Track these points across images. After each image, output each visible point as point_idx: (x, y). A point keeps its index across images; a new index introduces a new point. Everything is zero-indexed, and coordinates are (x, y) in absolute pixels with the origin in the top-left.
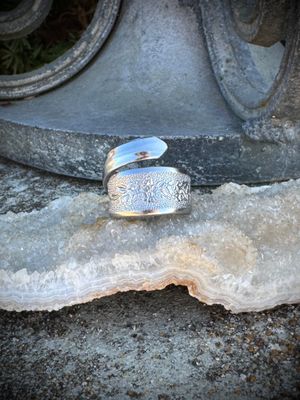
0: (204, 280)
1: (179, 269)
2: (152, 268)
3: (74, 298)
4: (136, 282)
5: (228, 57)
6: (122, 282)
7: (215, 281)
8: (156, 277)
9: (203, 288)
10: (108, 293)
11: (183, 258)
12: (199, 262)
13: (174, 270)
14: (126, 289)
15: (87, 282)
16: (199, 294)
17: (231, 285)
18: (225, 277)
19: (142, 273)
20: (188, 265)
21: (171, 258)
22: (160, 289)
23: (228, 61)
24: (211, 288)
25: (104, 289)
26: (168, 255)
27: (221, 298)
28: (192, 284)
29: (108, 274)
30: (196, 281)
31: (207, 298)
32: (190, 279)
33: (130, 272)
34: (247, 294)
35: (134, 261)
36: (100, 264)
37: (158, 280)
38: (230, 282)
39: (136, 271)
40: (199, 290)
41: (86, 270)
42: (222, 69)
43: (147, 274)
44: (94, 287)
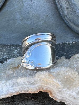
0: (55, 90)
1: (43, 85)
2: (33, 84)
3: (3, 95)
4: (26, 89)
5: (67, 6)
6: (21, 89)
7: (60, 91)
8: (34, 87)
9: (55, 94)
10: (16, 94)
11: (45, 80)
12: (51, 82)
13: (42, 85)
14: (23, 92)
15: (8, 89)
16: (53, 96)
17: (67, 94)
18: (64, 90)
19: (29, 86)
20: (47, 83)
21: (40, 80)
22: (36, 93)
23: (67, 8)
24: (58, 94)
25: (14, 92)
26: (39, 78)
27: (63, 99)
28: (50, 92)
29: (16, 86)
30: (52, 91)
31: (57, 98)
32: (49, 89)
33: (24, 85)
34: (74, 98)
35: (26, 80)
36: (13, 82)
37: (35, 89)
38: (66, 92)
39: (26, 85)
40: (53, 95)
41: (8, 84)
42: (66, 12)
43: (31, 86)
44: (10, 91)
